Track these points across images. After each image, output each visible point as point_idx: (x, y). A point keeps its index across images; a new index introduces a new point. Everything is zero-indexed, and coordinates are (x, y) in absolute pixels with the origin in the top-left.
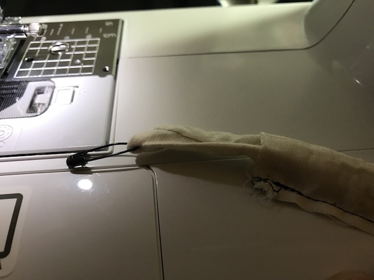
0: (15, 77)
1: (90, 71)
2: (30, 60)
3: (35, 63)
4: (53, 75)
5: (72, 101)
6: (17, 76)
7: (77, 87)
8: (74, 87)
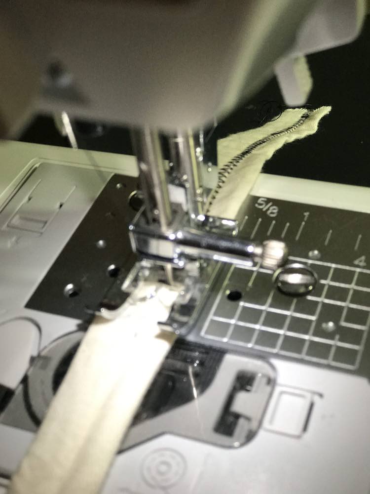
0: (203, 333)
1: (352, 363)
2: (235, 297)
3: (244, 308)
4: (275, 351)
5: (305, 428)
6: (207, 333)
7: (321, 395)
8: (314, 393)
